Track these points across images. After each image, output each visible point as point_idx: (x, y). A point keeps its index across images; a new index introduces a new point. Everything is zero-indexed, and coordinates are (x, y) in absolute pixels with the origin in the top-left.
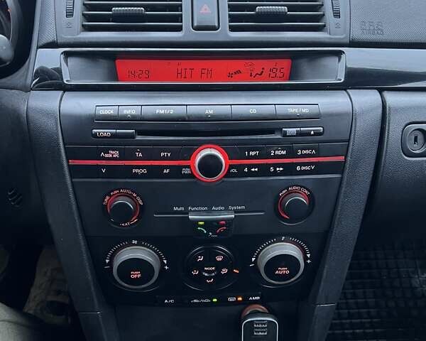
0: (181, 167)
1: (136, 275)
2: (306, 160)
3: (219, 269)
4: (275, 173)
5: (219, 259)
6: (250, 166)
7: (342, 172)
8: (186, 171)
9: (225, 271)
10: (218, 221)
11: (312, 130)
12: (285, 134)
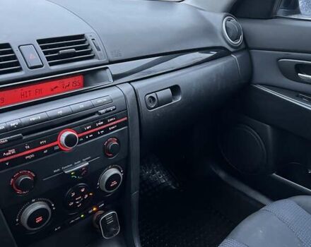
0: (53, 147)
1: (39, 220)
2: (112, 124)
3: (83, 196)
4: (101, 135)
5: (83, 190)
6: (88, 135)
7: (128, 125)
8: (57, 148)
9: (86, 196)
10: (81, 169)
11: (111, 108)
12: (100, 114)
